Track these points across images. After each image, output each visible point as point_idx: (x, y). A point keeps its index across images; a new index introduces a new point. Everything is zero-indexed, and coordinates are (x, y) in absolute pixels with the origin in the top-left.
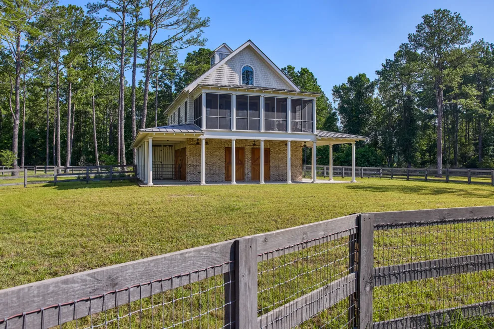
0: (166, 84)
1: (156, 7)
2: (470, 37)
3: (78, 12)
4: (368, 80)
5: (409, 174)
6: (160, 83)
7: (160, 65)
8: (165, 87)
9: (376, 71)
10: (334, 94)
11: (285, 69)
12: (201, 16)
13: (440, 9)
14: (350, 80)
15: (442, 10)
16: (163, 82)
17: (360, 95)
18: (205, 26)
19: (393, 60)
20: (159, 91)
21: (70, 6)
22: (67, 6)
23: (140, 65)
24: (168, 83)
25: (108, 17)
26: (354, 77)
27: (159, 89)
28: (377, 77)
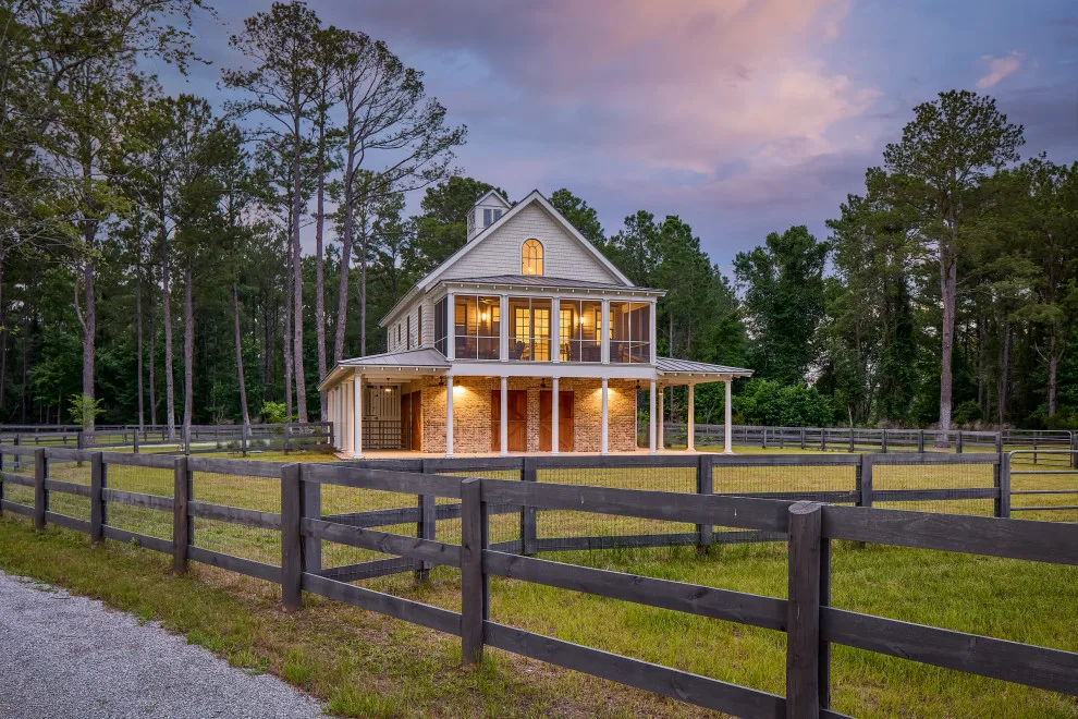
0: (382, 255)
1: (360, 105)
2: (1018, 150)
3: (199, 108)
4: (812, 239)
5: (888, 441)
6: (371, 252)
7: (368, 216)
8: (380, 260)
9: (827, 222)
10: (737, 271)
11: (633, 219)
12: (450, 123)
13: (953, 92)
14: (773, 241)
15: (958, 91)
16: (376, 250)
17: (794, 273)
18: (458, 143)
19: (865, 197)
20: (368, 270)
21: (182, 97)
22: (176, 98)
23: (329, 217)
24: (387, 251)
25: (264, 129)
26: (781, 234)
27: (370, 264)
28: (831, 232)
